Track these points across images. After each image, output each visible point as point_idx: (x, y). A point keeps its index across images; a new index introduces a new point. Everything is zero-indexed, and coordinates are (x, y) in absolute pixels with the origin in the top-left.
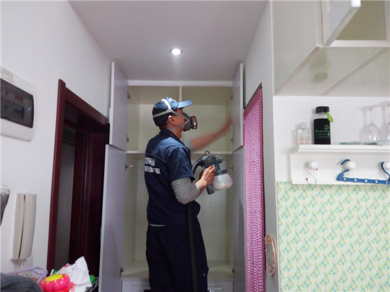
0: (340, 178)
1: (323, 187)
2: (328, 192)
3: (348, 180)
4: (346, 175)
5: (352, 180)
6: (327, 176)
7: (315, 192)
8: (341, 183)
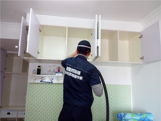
1: (38, 83)
4: (42, 81)
7: (36, 85)
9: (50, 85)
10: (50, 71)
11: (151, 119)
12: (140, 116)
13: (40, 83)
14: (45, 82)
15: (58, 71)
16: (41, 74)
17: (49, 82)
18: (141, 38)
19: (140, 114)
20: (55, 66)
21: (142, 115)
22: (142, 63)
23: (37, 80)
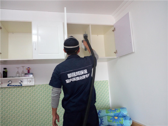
0: (8, 85)
1: (5, 88)
2: (6, 89)
3: (10, 86)
4: (10, 85)
5: (11, 86)
6: (5, 85)
7: (3, 89)
8: (8, 86)
9: (19, 88)
10: (18, 73)
11: (124, 114)
12: (114, 111)
13: (7, 87)
14: (13, 86)
15: (27, 73)
16: (8, 77)
17: (18, 86)
18: (114, 31)
19: (114, 109)
20: (24, 67)
21: (116, 111)
22: (116, 57)
23: (3, 84)
